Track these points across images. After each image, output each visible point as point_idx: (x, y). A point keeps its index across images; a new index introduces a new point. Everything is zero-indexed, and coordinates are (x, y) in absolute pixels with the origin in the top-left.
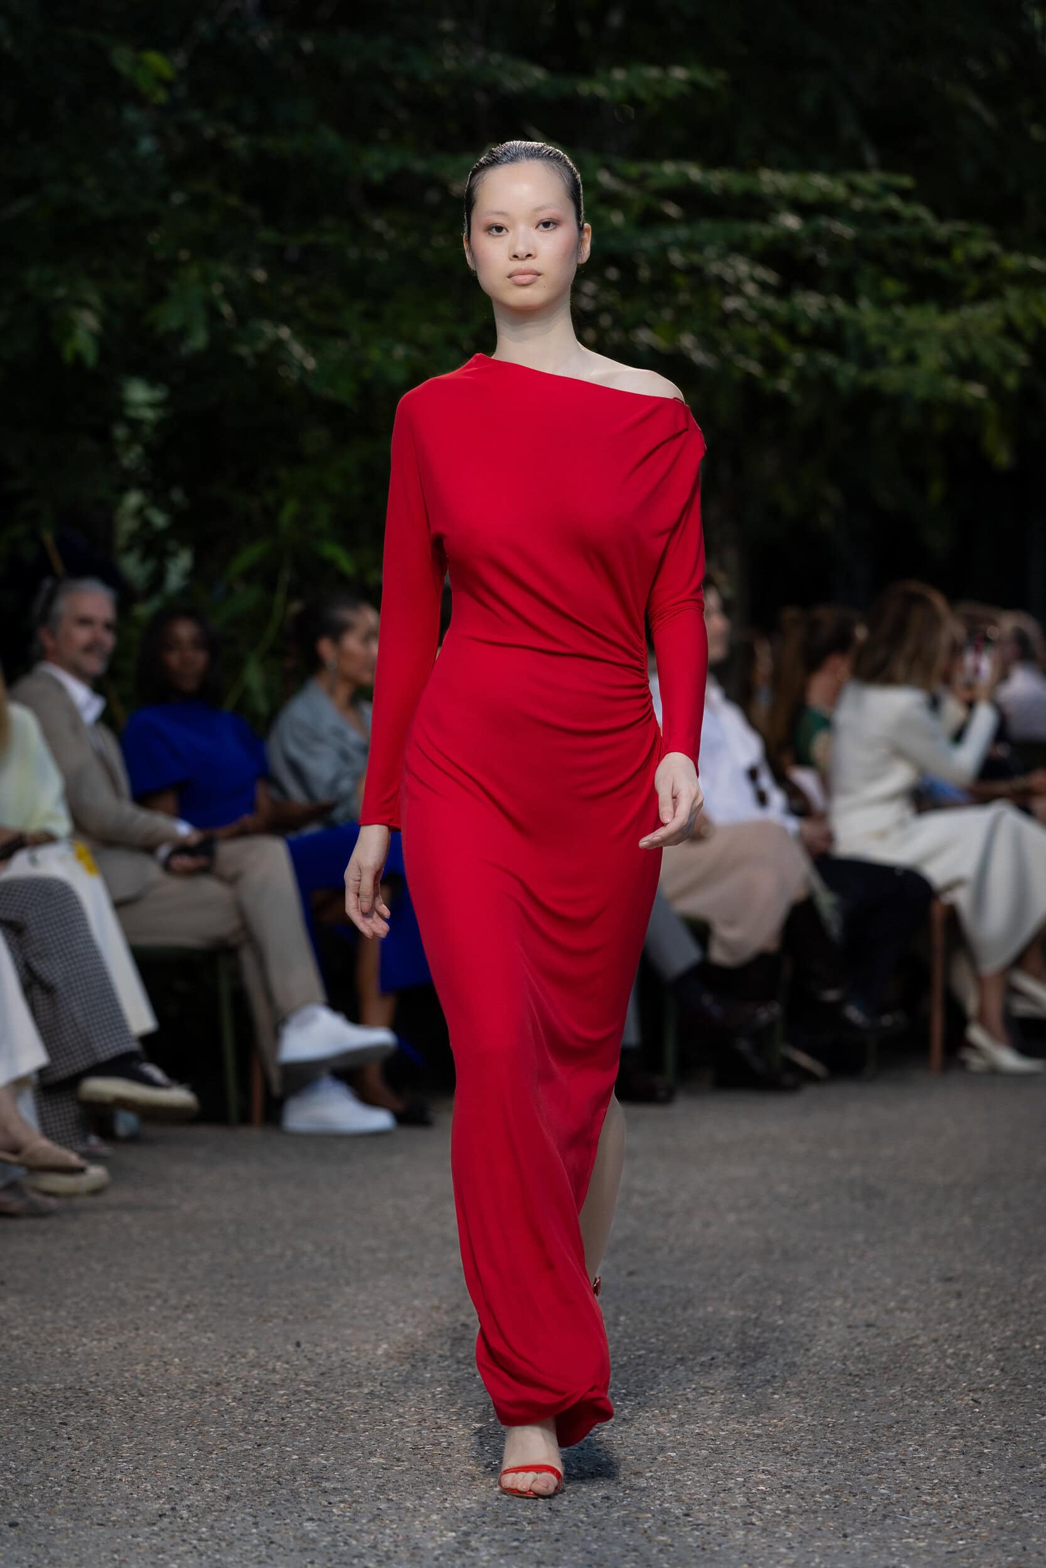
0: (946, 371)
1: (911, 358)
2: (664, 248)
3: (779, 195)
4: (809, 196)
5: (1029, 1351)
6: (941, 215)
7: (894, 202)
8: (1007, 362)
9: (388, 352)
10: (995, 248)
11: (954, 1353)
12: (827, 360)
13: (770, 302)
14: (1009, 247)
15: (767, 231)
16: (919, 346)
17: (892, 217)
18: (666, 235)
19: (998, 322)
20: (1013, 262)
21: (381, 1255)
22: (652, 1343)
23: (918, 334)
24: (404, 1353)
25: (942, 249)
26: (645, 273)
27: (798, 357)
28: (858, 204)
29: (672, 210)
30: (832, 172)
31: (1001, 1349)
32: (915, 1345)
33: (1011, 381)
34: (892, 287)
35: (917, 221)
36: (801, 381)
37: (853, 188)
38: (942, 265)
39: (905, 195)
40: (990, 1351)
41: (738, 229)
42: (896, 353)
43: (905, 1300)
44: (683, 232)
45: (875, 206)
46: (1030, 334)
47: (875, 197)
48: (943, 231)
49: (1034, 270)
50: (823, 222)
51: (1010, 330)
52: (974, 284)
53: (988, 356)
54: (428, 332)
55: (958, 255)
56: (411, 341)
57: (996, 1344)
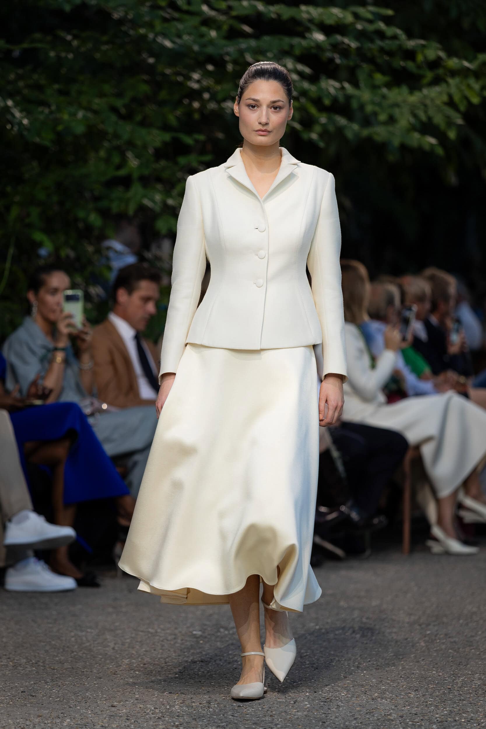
0: (413, 128)
1: (392, 120)
2: (241, 53)
3: (311, 21)
4: (330, 21)
5: (458, 723)
6: (410, 35)
7: (381, 25)
8: (450, 123)
9: (74, 115)
10: (442, 54)
11: (413, 724)
12: (342, 121)
13: (306, 85)
14: (451, 53)
15: (304, 43)
16: (396, 112)
17: (381, 35)
18: (243, 44)
19: (445, 98)
20: (453, 63)
21: (66, 665)
22: (230, 718)
23: (397, 105)
24: (79, 725)
25: (410, 55)
26: (230, 67)
27: (323, 120)
28: (359, 27)
29: (247, 29)
30: (344, 7)
31: (441, 722)
32: (389, 720)
33: (452, 135)
34: (379, 78)
35: (395, 37)
36: (324, 134)
37: (356, 16)
38: (410, 65)
39: (388, 21)
40: (434, 723)
41: (286, 41)
42: (383, 117)
43: (384, 692)
44: (253, 43)
45: (371, 28)
46: (462, 108)
47: (370, 22)
48: (411, 44)
49: (465, 67)
50: (339, 38)
51: (451, 103)
52: (429, 75)
53: (438, 120)
54: (97, 103)
55: (420, 58)
56: (88, 109)
57: (438, 719)
